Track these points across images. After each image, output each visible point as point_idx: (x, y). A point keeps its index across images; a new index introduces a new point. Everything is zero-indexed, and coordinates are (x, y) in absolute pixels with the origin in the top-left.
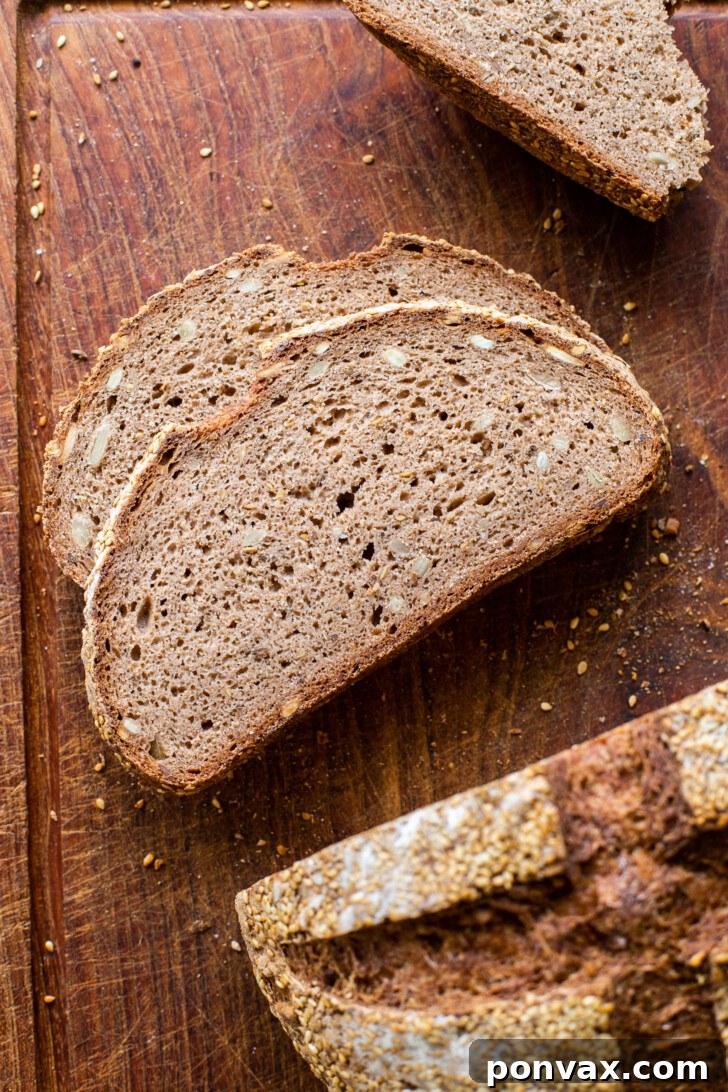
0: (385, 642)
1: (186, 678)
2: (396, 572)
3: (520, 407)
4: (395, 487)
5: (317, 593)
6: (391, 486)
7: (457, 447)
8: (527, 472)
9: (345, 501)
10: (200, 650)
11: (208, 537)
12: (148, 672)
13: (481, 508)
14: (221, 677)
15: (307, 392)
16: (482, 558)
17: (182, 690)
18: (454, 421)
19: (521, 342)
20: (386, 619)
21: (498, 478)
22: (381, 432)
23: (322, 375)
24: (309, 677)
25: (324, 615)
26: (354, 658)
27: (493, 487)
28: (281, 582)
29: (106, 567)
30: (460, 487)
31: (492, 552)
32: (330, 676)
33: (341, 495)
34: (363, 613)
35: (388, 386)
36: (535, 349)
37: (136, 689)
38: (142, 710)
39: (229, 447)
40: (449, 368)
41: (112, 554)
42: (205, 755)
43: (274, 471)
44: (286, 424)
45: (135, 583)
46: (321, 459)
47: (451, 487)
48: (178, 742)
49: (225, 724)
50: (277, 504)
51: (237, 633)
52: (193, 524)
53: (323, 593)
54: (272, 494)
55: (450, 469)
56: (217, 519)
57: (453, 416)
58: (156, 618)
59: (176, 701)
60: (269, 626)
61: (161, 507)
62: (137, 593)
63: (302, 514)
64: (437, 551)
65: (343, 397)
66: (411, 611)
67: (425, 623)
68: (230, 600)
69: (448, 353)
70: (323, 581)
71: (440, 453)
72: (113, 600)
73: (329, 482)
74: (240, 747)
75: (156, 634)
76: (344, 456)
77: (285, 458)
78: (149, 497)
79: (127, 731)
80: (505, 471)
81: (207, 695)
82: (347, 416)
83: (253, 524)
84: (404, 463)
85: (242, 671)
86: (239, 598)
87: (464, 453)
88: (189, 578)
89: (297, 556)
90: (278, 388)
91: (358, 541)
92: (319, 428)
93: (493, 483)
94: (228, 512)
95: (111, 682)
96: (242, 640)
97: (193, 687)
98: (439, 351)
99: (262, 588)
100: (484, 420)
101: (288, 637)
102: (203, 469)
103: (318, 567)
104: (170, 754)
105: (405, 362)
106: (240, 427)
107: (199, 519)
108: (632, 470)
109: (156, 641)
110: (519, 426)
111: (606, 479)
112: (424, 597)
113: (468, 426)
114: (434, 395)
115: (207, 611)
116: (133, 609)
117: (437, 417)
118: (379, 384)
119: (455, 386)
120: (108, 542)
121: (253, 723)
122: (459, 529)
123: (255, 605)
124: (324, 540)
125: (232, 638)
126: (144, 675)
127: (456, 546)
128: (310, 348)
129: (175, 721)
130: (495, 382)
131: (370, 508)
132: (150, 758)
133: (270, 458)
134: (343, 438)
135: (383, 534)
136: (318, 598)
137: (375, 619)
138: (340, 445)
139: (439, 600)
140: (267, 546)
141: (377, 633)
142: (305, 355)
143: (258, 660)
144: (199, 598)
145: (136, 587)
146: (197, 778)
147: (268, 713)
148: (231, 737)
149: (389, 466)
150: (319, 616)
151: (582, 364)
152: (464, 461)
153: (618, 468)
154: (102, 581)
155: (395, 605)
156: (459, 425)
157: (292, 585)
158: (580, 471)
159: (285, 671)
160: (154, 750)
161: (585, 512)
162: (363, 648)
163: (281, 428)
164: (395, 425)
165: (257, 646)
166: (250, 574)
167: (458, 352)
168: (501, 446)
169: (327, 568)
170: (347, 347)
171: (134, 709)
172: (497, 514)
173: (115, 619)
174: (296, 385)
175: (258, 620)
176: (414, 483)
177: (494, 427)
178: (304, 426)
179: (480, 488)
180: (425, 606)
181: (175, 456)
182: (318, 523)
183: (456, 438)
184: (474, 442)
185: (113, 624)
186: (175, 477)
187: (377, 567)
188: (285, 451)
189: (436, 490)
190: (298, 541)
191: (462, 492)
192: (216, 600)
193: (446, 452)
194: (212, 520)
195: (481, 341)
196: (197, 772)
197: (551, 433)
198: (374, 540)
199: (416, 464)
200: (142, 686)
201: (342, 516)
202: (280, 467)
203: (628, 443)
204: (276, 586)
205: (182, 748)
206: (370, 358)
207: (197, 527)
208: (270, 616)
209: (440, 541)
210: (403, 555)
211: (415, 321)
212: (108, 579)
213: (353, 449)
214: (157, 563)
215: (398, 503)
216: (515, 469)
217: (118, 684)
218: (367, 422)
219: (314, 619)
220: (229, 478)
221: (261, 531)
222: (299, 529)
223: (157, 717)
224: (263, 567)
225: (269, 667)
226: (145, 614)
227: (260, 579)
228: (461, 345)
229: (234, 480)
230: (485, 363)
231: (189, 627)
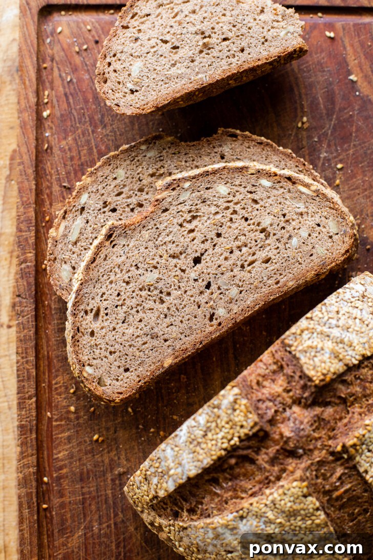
0: (216, 331)
1: (117, 346)
2: (221, 296)
3: (284, 215)
4: (222, 254)
5: (182, 306)
6: (220, 254)
7: (253, 235)
8: (287, 247)
9: (197, 261)
10: (124, 333)
11: (129, 277)
12: (98, 343)
13: (264, 265)
14: (134, 346)
15: (179, 206)
16: (264, 290)
17: (115, 352)
18: (252, 222)
19: (285, 183)
20: (216, 319)
21: (273, 250)
22: (215, 227)
23: (187, 198)
24: (178, 347)
25: (185, 316)
26: (200, 338)
27: (270, 255)
28: (165, 300)
29: (78, 291)
30: (254, 254)
31: (269, 287)
32: (188, 347)
33: (195, 257)
34: (205, 316)
35: (220, 204)
36: (292, 187)
37: (92, 352)
38: (95, 362)
39: (140, 233)
40: (249, 195)
41: (81, 284)
42: (125, 385)
43: (162, 245)
44: (168, 222)
45: (92, 299)
46: (186, 240)
47: (249, 254)
48: (112, 378)
49: (136, 370)
50: (163, 261)
51: (142, 324)
52: (122, 271)
53: (185, 306)
54: (161, 257)
55: (249, 245)
56: (133, 268)
57: (251, 219)
58: (103, 317)
59: (111, 358)
60: (158, 321)
61: (106, 262)
62: (93, 304)
63: (176, 266)
64: (242, 286)
65: (197, 209)
66: (229, 315)
67: (236, 321)
68: (139, 308)
69: (249, 188)
70: (185, 300)
71: (244, 237)
72: (82, 307)
73: (189, 251)
74: (143, 381)
75: (102, 325)
76: (197, 238)
77: (168, 239)
78: (100, 257)
79: (87, 372)
80: (276, 247)
81: (127, 355)
82: (198, 218)
83: (151, 271)
84: (226, 242)
85: (144, 344)
86: (144, 307)
87: (256, 238)
88: (119, 297)
89: (173, 287)
90: (165, 204)
91: (203, 280)
92: (185, 224)
93: (270, 253)
94: (139, 265)
95: (80, 348)
96: (145, 328)
97: (120, 351)
98: (245, 187)
99: (155, 302)
100: (266, 221)
101: (167, 327)
102: (127, 243)
103: (183, 293)
104: (108, 384)
105: (228, 192)
106: (146, 223)
107: (125, 268)
108: (339, 248)
109: (102, 328)
110: (284, 225)
111: (326, 251)
112: (235, 309)
113: (259, 224)
114: (242, 209)
115: (128, 313)
116: (91, 312)
117: (243, 220)
118: (215, 203)
119: (252, 205)
120: (80, 279)
121: (149, 369)
122: (253, 275)
123: (151, 311)
124: (186, 279)
125: (140, 327)
126: (96, 345)
127: (251, 284)
128: (181, 184)
129: (111, 368)
130: (272, 203)
131: (209, 264)
132: (98, 386)
133: (160, 239)
134: (196, 229)
135: (215, 277)
136: (183, 308)
137: (211, 319)
138: (195, 233)
139: (242, 310)
140: (158, 282)
141: (212, 326)
142: (179, 188)
143: (152, 338)
144: (124, 307)
145: (93, 301)
146: (121, 396)
147: (157, 365)
148: (138, 376)
149: (219, 243)
150: (183, 317)
151: (315, 195)
152: (256, 241)
153: (332, 246)
154: (76, 298)
155: (221, 312)
156: (254, 224)
157: (170, 302)
158: (313, 247)
159: (166, 344)
160: (100, 382)
161: (316, 268)
162: (205, 333)
163: (166, 224)
164: (222, 223)
165: (152, 331)
166: (149, 295)
167: (254, 188)
168: (274, 234)
169: (188, 293)
170: (199, 185)
171: (91, 361)
172: (272, 268)
173: (82, 317)
174: (174, 203)
175: (153, 318)
176: (231, 252)
177: (271, 225)
178: (177, 223)
179: (264, 255)
180: (236, 313)
181: (113, 237)
182: (183, 271)
183: (252, 230)
184: (261, 232)
185: (81, 319)
186: (113, 247)
187: (212, 293)
188: (168, 235)
189: (242, 256)
190: (173, 280)
191: (255, 257)
192: (132, 308)
193: (247, 237)
194: (131, 269)
195: (266, 183)
196: (121, 393)
197: (299, 228)
198: (211, 280)
199: (232, 243)
200: (95, 350)
201: (195, 268)
202: (165, 243)
203: (337, 234)
204: (162, 302)
205: (114, 381)
206: (211, 190)
207: (123, 272)
208: (159, 317)
209: (244, 281)
210: (225, 287)
211: (233, 172)
212: (79, 297)
213: (201, 235)
214: (104, 290)
215: (223, 262)
216: (281, 246)
217: (83, 349)
218: (209, 222)
219: (180, 319)
220: (140, 248)
221: (155, 275)
222: (174, 274)
223: (102, 366)
224: (156, 292)
225: (158, 342)
226: (97, 315)
227: (154, 298)
228: (256, 184)
229: (142, 249)
230: (267, 193)
231: (119, 321)
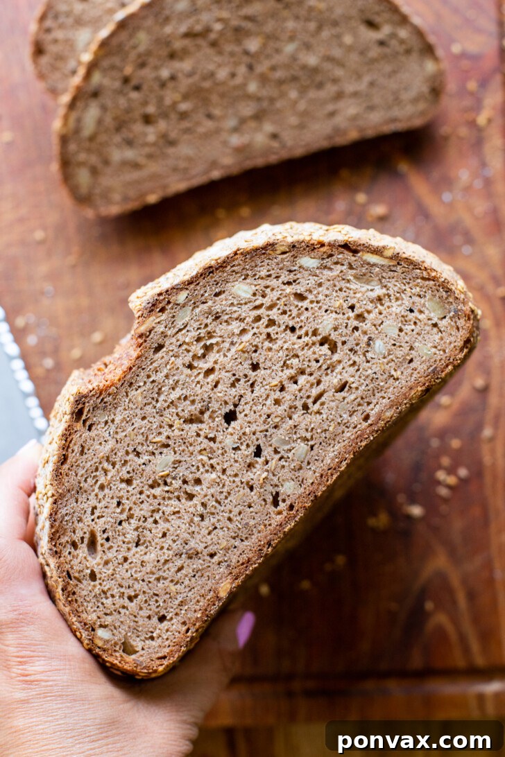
0: (288, 519)
1: (137, 586)
2: (283, 462)
3: (352, 308)
4: (268, 396)
5: (224, 494)
6: (264, 397)
7: (310, 352)
8: (369, 358)
9: (230, 417)
10: (142, 562)
11: (128, 472)
12: (105, 589)
13: (340, 395)
14: (165, 579)
15: (179, 336)
16: (349, 434)
17: (136, 596)
18: (303, 332)
19: (341, 256)
20: (284, 501)
21: (347, 369)
22: (246, 355)
23: (187, 319)
24: (234, 561)
25: (234, 509)
26: (266, 537)
27: (346, 377)
28: (194, 493)
29: (53, 515)
30: (319, 383)
31: (355, 427)
32: (250, 556)
33: (226, 414)
34: (264, 500)
35: (244, 315)
36: (353, 258)
37: (100, 604)
38: (108, 620)
39: (127, 396)
40: (288, 289)
41: (55, 503)
42: (167, 643)
43: (168, 407)
44: (168, 367)
45: (79, 521)
46: (204, 389)
47: (312, 385)
48: (143, 638)
49: (177, 614)
50: (177, 433)
51: (168, 541)
52: (114, 465)
53: (229, 493)
54: (171, 426)
55: (308, 370)
56: (131, 456)
57: (301, 327)
58: (102, 545)
59: (132, 606)
60: (192, 529)
61: (85, 456)
62: (82, 530)
63: (198, 435)
64: (312, 437)
65: (209, 333)
66: (302, 490)
67: (316, 496)
68: (157, 516)
69: (285, 277)
70: (227, 483)
71: (297, 360)
72: (64, 540)
73: (214, 406)
74: (193, 629)
75: (105, 558)
76: (221, 382)
77: (174, 395)
78: (73, 451)
79: (101, 639)
80: (351, 362)
81: (157, 595)
82: (216, 348)
83: (161, 453)
84: (270, 375)
85: (180, 569)
86: (163, 513)
87: (315, 356)
88: (121, 507)
89: (202, 470)
90: (155, 338)
91: (248, 446)
92: (195, 364)
93: (344, 374)
94: (139, 449)
95: (79, 603)
96: (174, 546)
97: (144, 592)
98: (277, 277)
99: (180, 500)
100: (326, 324)
101: (209, 534)
102: (111, 418)
103: (220, 474)
104: (139, 649)
105: (252, 293)
106: (132, 378)
107: (118, 459)
108: (453, 339)
109: (106, 563)
110: (356, 323)
111: (434, 350)
112: (310, 476)
113: (315, 333)
114: (282, 314)
115: (140, 530)
116: (82, 542)
117: (288, 332)
118: (235, 315)
119: (296, 303)
120: (50, 494)
121: (198, 608)
122: (325, 416)
123: (177, 515)
124: (220, 451)
125: (166, 546)
126: (104, 592)
127: (326, 430)
128: (173, 299)
129: (137, 622)
130: (328, 292)
131: (252, 417)
132: (124, 655)
133: (162, 398)
134: (217, 367)
135: (266, 436)
136: (226, 498)
137: (275, 503)
138: (216, 373)
139: (322, 476)
140: (176, 468)
141: (280, 513)
142: (170, 306)
143: (190, 558)
144: (132, 521)
145: (81, 525)
146: (166, 662)
147: (209, 597)
148: (184, 623)
149: (259, 380)
150: (230, 512)
151: (395, 263)
152: (317, 361)
153: (442, 339)
154: (52, 527)
155: (289, 489)
156: (307, 334)
157: (203, 493)
158: (412, 348)
159: (213, 561)
160: (128, 649)
161: (422, 380)
162: (271, 528)
163: (165, 371)
164: (256, 346)
165: (187, 547)
166: (167, 492)
167: (292, 274)
168: (344, 343)
169: (228, 472)
170: (202, 292)
171: (103, 620)
172: (352, 397)
173: (70, 553)
174: (169, 333)
175: (183, 526)
176: (282, 389)
177: (336, 329)
178: (184, 365)
179: (335, 381)
180: (312, 483)
181: (85, 413)
182: (213, 440)
183: (307, 345)
184: (322, 344)
185: (69, 558)
186: (90, 429)
187: (267, 462)
188: (173, 389)
189: (300, 390)
190: (200, 457)
191: (321, 387)
192: (146, 519)
193: (301, 359)
194: (127, 458)
195: (308, 262)
196: (164, 657)
197: (382, 323)
198: (260, 442)
199: (280, 374)
200: (104, 601)
201: (230, 430)
202: (172, 403)
203: (445, 317)
204: (190, 497)
205: (147, 642)
206: (223, 296)
207: (117, 466)
208: (192, 521)
209: (312, 429)
210: (286, 447)
211: (252, 257)
212: (57, 524)
213: (227, 374)
214: (93, 502)
215: (273, 408)
216: (359, 359)
217: (85, 604)
218: (233, 350)
219: (226, 515)
220: (133, 421)
221: (168, 457)
222: (199, 448)
223: (122, 622)
224: (177, 484)
225: (201, 561)
226: (92, 544)
227: (176, 494)
228: (293, 268)
229: (138, 422)
230: (316, 278)
231: (130, 546)
